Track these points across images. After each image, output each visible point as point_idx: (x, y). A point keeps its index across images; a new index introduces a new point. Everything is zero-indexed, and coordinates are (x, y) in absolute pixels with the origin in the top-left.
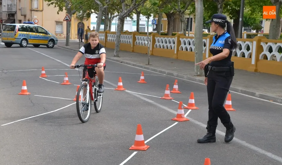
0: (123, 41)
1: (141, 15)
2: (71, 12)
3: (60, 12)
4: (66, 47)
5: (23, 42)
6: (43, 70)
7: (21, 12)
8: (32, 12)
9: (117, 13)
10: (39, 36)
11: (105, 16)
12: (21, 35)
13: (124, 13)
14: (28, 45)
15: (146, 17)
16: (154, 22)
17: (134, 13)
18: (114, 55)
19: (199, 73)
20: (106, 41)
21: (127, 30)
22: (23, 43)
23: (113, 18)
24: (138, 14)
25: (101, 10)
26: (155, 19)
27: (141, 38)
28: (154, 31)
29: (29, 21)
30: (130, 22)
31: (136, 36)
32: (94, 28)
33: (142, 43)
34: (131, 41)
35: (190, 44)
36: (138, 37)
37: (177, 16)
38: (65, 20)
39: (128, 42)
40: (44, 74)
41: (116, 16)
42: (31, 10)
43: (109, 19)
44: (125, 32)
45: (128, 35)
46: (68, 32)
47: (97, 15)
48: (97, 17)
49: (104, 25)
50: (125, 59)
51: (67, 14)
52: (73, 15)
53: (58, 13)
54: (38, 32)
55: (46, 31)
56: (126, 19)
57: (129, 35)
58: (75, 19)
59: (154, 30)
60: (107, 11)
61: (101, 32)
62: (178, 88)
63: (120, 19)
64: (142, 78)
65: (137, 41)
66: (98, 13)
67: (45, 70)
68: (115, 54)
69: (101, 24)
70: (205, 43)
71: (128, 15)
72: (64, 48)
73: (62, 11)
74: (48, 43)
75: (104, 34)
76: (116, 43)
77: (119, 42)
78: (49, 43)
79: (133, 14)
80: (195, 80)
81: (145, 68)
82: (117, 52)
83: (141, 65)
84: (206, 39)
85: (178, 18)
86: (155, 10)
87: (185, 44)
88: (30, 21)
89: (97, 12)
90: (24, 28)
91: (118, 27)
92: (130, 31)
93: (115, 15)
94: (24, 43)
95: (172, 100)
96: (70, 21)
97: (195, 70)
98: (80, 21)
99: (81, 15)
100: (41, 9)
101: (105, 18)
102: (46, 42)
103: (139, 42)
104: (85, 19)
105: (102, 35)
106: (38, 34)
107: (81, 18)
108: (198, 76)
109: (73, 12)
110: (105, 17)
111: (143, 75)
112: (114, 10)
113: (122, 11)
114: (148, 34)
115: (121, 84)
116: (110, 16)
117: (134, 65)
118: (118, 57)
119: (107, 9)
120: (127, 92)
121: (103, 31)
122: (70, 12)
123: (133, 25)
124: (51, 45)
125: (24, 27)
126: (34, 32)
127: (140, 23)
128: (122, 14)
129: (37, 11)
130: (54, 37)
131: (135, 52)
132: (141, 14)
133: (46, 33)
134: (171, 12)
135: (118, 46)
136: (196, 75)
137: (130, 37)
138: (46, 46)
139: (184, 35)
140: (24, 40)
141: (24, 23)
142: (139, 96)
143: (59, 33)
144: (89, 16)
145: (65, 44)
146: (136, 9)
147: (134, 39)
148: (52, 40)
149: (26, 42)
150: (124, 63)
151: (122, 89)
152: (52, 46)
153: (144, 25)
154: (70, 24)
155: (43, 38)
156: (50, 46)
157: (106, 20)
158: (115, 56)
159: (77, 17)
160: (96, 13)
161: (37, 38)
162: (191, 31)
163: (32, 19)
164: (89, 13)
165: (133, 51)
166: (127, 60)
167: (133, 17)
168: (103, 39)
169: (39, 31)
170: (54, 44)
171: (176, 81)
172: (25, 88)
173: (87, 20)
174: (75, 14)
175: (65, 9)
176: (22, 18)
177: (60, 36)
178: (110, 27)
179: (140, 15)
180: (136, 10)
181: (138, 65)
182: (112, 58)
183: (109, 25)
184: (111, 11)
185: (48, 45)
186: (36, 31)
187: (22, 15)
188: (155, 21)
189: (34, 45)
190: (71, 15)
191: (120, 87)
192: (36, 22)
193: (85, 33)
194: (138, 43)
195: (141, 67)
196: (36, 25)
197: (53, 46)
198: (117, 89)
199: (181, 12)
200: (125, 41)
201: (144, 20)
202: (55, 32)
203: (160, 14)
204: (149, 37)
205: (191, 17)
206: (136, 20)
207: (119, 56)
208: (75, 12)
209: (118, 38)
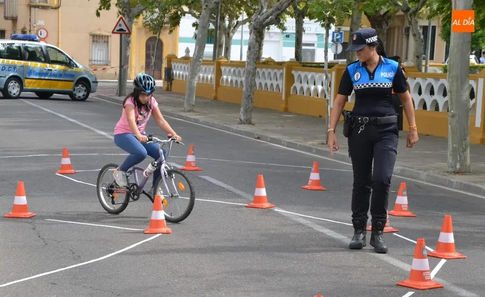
0: (260, 83)
1: (306, 19)
2: (130, 11)
3: (103, 12)
4: (117, 98)
5: (11, 84)
6: (65, 156)
7: (5, 9)
8: (33, 9)
9: (245, 14)
10: (51, 70)
11: (217, 21)
12: (7, 69)
13: (264, 16)
14: (23, 94)
15: (323, 25)
16: (339, 37)
17: (288, 13)
18: (241, 120)
19: (458, 166)
20: (218, 84)
21: (270, 58)
22: (10, 89)
23: (234, 28)
24: (299, 17)
25: (207, 6)
26: (339, 29)
27: (306, 76)
28: (338, 59)
29: (24, 32)
30: (276, 38)
31: (293, 72)
32: (188, 51)
33: (309, 89)
34: (282, 83)
35: (432, 93)
36: (299, 76)
37: (397, 22)
38: (115, 31)
39: (275, 86)
40: (69, 167)
41: (244, 22)
42: (31, 6)
43: (225, 29)
44: (264, 63)
45: (273, 68)
46: (124, 61)
47: (194, 20)
48: (194, 25)
49: (213, 45)
50: (266, 130)
51: (121, 16)
52: (135, 20)
53: (98, 14)
54: (47, 60)
55: (70, 59)
56: (268, 29)
57: (276, 70)
58: (139, 29)
59: (337, 56)
60: (221, 10)
61: (207, 63)
62: (407, 203)
63: (255, 29)
64: (314, 176)
65: (297, 84)
66: (197, 14)
67: (70, 157)
68: (242, 118)
69: (208, 43)
70: (473, 89)
71: (276, 18)
72: (113, 100)
73: (108, 8)
74: (74, 90)
75: (212, 68)
76: (244, 89)
77: (251, 86)
78: (76, 88)
79: (287, 16)
80: (450, 184)
81: (318, 152)
82: (246, 111)
83: (309, 143)
84: (476, 81)
85: (399, 28)
86: (345, 6)
87: (420, 93)
88: (28, 34)
89: (195, 12)
90: (13, 50)
91: (249, 49)
92: (277, 59)
93: (240, 19)
94: (14, 89)
95: (395, 234)
96: (130, 33)
97: (450, 160)
98: (151, 35)
99: (156, 19)
100: (55, 3)
101: (216, 27)
102: (69, 87)
103: (302, 88)
104: (166, 28)
105: (208, 69)
106: (48, 65)
107: (157, 27)
108: (457, 173)
109: (135, 10)
110: (215, 24)
111: (317, 171)
112: (239, 6)
113: (262, 10)
114: (326, 68)
115: (263, 192)
116: (227, 23)
117: (289, 145)
118: (250, 123)
119: (221, 6)
120: (277, 213)
121: (211, 59)
122: (128, 12)
123: (285, 45)
124: (81, 95)
125: (14, 47)
126: (38, 60)
127: (305, 39)
128: (261, 18)
129: (44, 8)
130: (87, 72)
131: (290, 113)
132: (307, 16)
133: (69, 63)
134: (382, 13)
135: (249, 96)
136: (450, 169)
137: (278, 75)
138: (67, 97)
139: (417, 70)
140: (13, 81)
141: (14, 38)
142: (308, 222)
143: (99, 62)
144: (175, 21)
145: (115, 91)
146: (293, 6)
147: (290, 80)
148: (84, 82)
149: (17, 84)
150: (265, 138)
151: (266, 205)
152: (84, 95)
153: (313, 45)
154: (128, 43)
155: (60, 75)
156: (80, 97)
157: (218, 31)
158: (241, 122)
159: (145, 25)
160: (194, 15)
161: (46, 74)
162: (432, 58)
163: (32, 29)
164: (176, 13)
165: (286, 111)
166: (274, 132)
167: (285, 25)
168: (211, 79)
169: (52, 58)
170: (89, 90)
171: (403, 186)
172: (22, 200)
173: (171, 31)
174: (141, 17)
175: (116, 5)
176: (7, 25)
177: (102, 72)
178: (228, 49)
179: (304, 20)
180: (295, 8)
181: (299, 143)
182: (235, 127)
183: (226, 44)
184: (230, 11)
185: (74, 92)
186: (44, 57)
187: (6, 18)
188: (341, 34)
189: (37, 92)
190: (131, 20)
191: (259, 199)
192: (42, 36)
193: (164, 65)
194: (298, 89)
195: (309, 149)
196: (43, 44)
197: (87, 96)
198: (252, 204)
199: (411, 11)
200: (266, 84)
201: (313, 31)
202: (90, 60)
203: (355, 18)
204: (329, 75)
205: (432, 24)
206: (295, 32)
207: (253, 121)
208: (141, 12)
209: (251, 76)
